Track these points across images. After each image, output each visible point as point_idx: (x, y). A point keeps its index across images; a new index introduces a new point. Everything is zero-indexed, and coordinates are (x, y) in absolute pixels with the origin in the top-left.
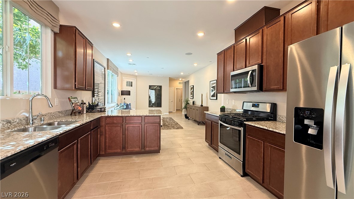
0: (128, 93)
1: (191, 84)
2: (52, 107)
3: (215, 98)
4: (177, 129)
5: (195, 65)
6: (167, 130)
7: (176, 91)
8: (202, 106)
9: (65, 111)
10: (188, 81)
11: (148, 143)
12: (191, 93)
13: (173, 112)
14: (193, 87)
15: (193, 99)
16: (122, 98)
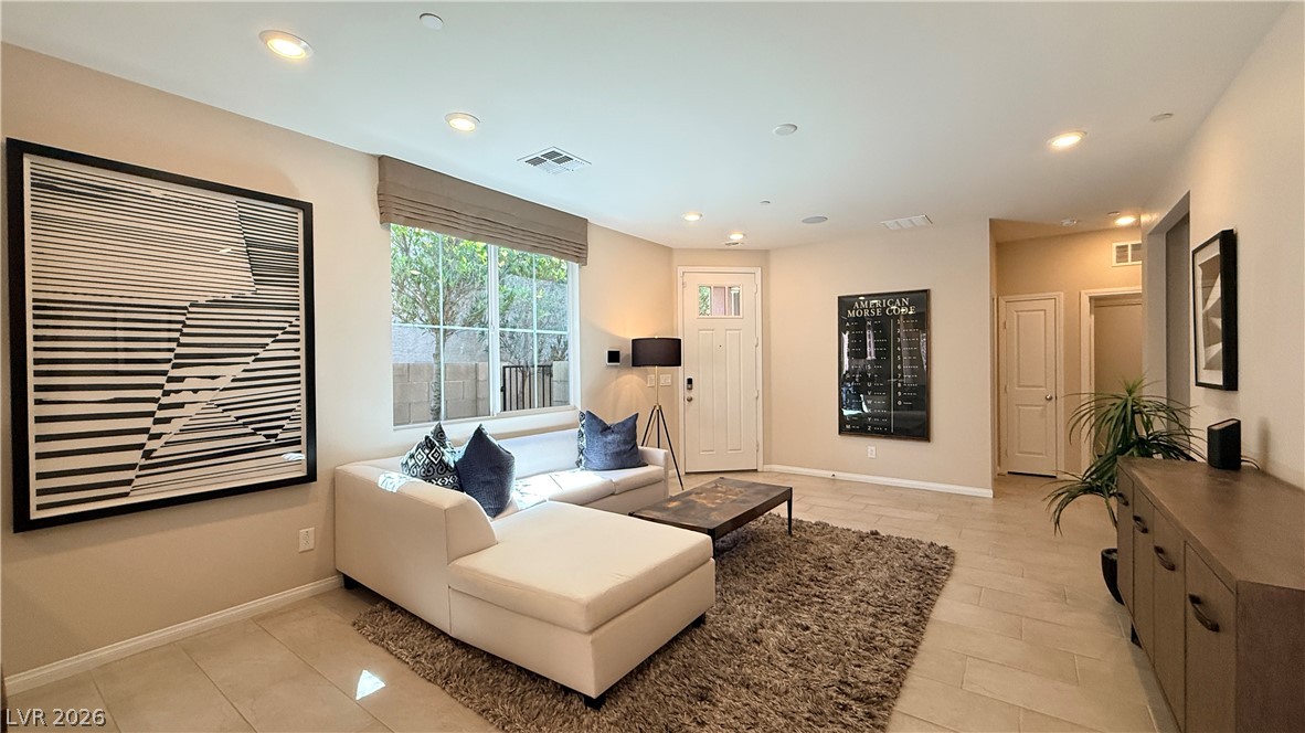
0: (669, 354)
7: (1087, 320)
12: (1208, 323)
13: (1061, 476)
14: (1223, 248)
15: (1230, 395)
16: (674, 380)
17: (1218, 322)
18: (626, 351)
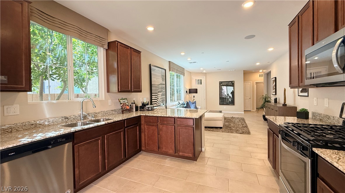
0: (196, 91)
1: (273, 76)
2: (95, 107)
3: (306, 94)
4: (241, 133)
5: (271, 49)
6: (228, 133)
7: (255, 86)
8: (285, 105)
9: (118, 109)
10: (270, 72)
11: (181, 148)
12: (273, 87)
13: (252, 110)
14: (275, 79)
15: (276, 95)
16: (192, 96)
17: (275, 87)
18: (188, 91)
